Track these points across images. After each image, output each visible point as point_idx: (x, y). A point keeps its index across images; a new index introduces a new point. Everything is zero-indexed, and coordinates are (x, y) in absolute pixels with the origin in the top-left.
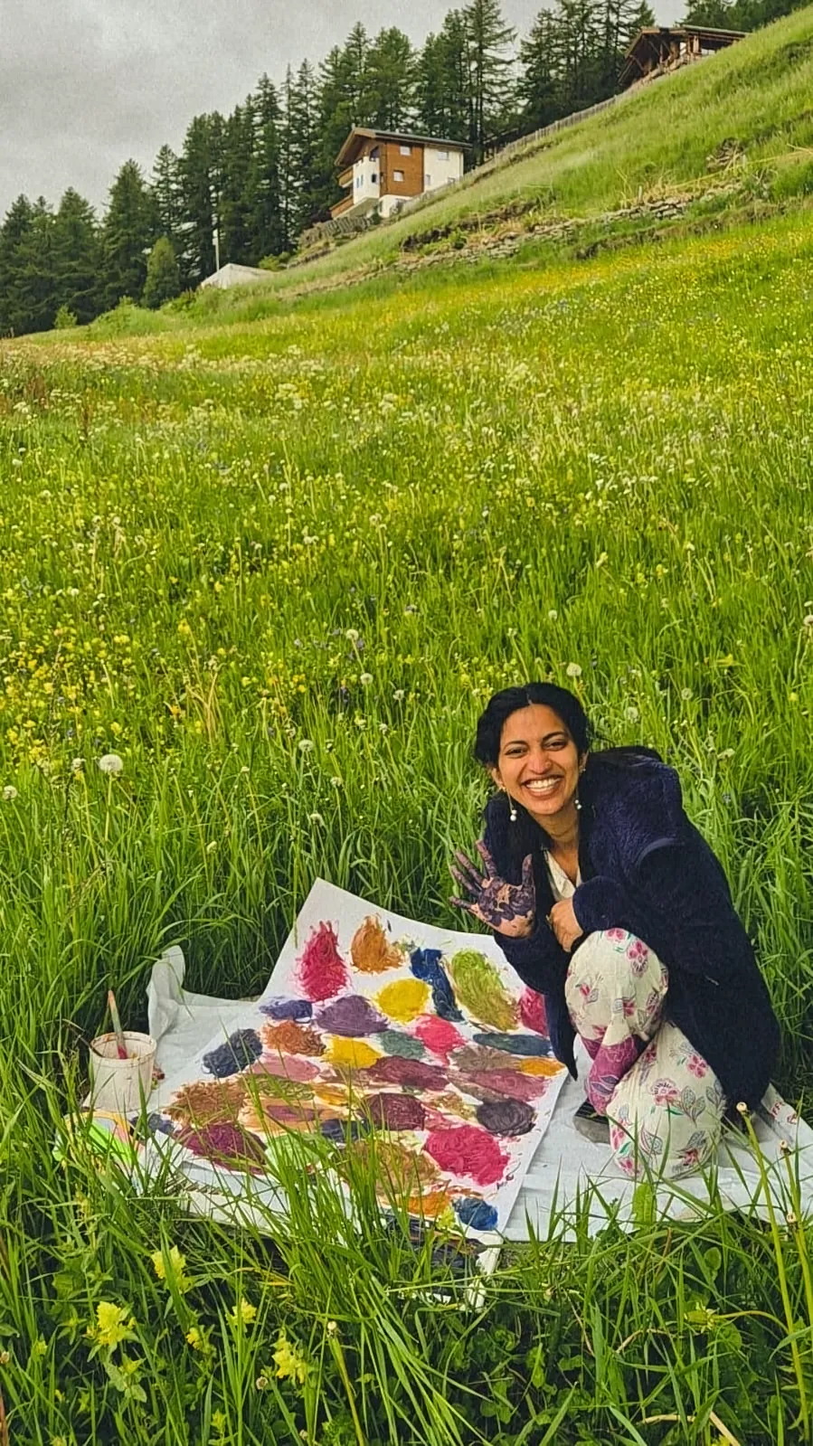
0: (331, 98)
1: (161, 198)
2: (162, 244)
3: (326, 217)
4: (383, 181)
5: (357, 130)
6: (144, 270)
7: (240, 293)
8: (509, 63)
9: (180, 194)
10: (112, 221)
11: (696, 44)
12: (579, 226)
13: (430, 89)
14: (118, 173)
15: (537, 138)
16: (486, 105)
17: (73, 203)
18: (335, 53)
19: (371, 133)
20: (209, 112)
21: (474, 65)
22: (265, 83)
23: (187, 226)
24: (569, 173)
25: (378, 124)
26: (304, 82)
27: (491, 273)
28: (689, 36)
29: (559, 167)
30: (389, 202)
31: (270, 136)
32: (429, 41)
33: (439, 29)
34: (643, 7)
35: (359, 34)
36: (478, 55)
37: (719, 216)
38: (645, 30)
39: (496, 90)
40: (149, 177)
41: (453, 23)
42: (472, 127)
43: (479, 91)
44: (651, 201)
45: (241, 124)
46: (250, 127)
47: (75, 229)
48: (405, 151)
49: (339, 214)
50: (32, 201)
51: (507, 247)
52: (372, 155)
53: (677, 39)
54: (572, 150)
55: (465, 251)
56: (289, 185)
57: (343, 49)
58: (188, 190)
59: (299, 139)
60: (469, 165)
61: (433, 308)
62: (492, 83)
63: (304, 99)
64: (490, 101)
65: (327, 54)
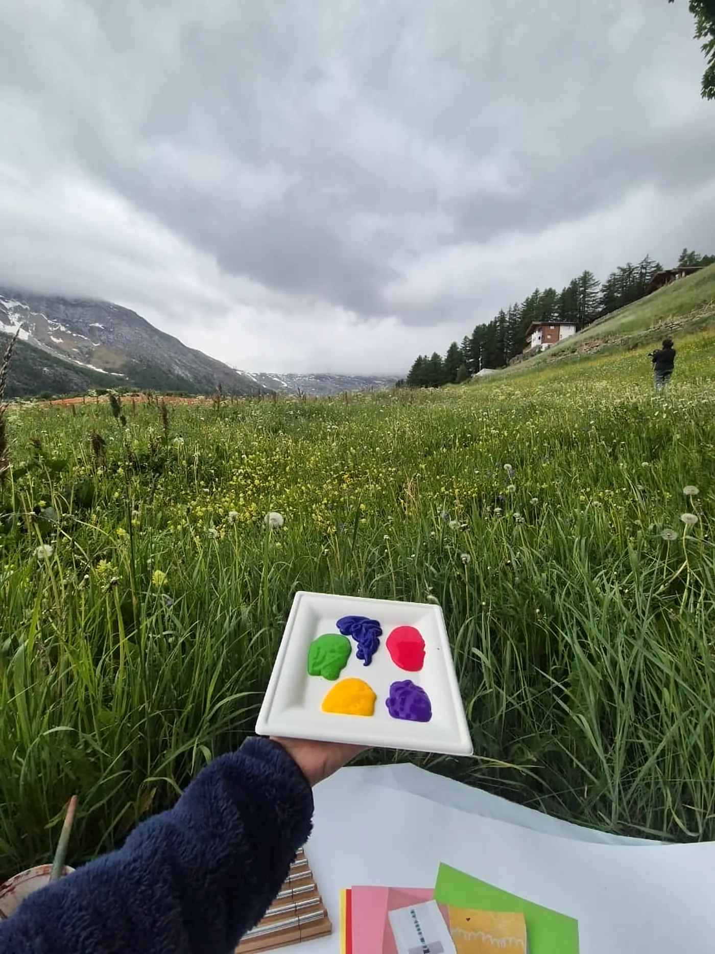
0: (525, 314)
1: (463, 352)
2: (462, 367)
3: (521, 352)
4: (543, 339)
5: (534, 323)
6: (456, 375)
7: (486, 377)
8: (597, 293)
9: (469, 351)
10: (447, 360)
11: (683, 274)
12: (629, 338)
13: (563, 307)
14: (450, 346)
15: (608, 316)
16: (586, 309)
17: (436, 356)
18: (527, 300)
19: (539, 323)
20: (481, 324)
21: (582, 296)
22: (502, 312)
23: (471, 360)
24: (623, 324)
25: (543, 320)
26: (515, 310)
27: (587, 359)
28: (679, 271)
29: (619, 323)
30: (545, 345)
31: (502, 327)
32: (564, 290)
33: (567, 285)
34: (658, 265)
35: (537, 291)
36: (584, 292)
37: (704, 325)
38: (659, 272)
39: (591, 303)
40: (460, 346)
41: (574, 283)
42: (580, 318)
43: (584, 304)
44: (666, 324)
45: (492, 326)
46: (495, 326)
47: (435, 364)
48: (552, 328)
49: (525, 351)
50: (423, 357)
51: (595, 350)
52: (539, 331)
53: (676, 273)
54: (624, 317)
55: (576, 353)
56: (508, 344)
57: (530, 297)
58: (472, 349)
59: (512, 329)
60: (577, 331)
61: (561, 372)
62: (589, 301)
63: (515, 315)
64: (588, 307)
65: (525, 300)
